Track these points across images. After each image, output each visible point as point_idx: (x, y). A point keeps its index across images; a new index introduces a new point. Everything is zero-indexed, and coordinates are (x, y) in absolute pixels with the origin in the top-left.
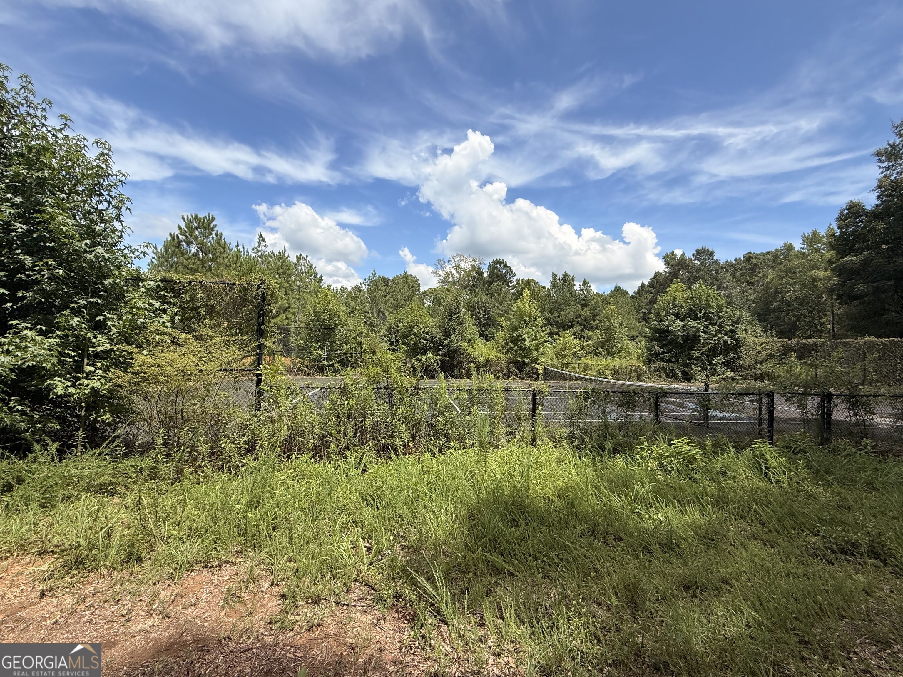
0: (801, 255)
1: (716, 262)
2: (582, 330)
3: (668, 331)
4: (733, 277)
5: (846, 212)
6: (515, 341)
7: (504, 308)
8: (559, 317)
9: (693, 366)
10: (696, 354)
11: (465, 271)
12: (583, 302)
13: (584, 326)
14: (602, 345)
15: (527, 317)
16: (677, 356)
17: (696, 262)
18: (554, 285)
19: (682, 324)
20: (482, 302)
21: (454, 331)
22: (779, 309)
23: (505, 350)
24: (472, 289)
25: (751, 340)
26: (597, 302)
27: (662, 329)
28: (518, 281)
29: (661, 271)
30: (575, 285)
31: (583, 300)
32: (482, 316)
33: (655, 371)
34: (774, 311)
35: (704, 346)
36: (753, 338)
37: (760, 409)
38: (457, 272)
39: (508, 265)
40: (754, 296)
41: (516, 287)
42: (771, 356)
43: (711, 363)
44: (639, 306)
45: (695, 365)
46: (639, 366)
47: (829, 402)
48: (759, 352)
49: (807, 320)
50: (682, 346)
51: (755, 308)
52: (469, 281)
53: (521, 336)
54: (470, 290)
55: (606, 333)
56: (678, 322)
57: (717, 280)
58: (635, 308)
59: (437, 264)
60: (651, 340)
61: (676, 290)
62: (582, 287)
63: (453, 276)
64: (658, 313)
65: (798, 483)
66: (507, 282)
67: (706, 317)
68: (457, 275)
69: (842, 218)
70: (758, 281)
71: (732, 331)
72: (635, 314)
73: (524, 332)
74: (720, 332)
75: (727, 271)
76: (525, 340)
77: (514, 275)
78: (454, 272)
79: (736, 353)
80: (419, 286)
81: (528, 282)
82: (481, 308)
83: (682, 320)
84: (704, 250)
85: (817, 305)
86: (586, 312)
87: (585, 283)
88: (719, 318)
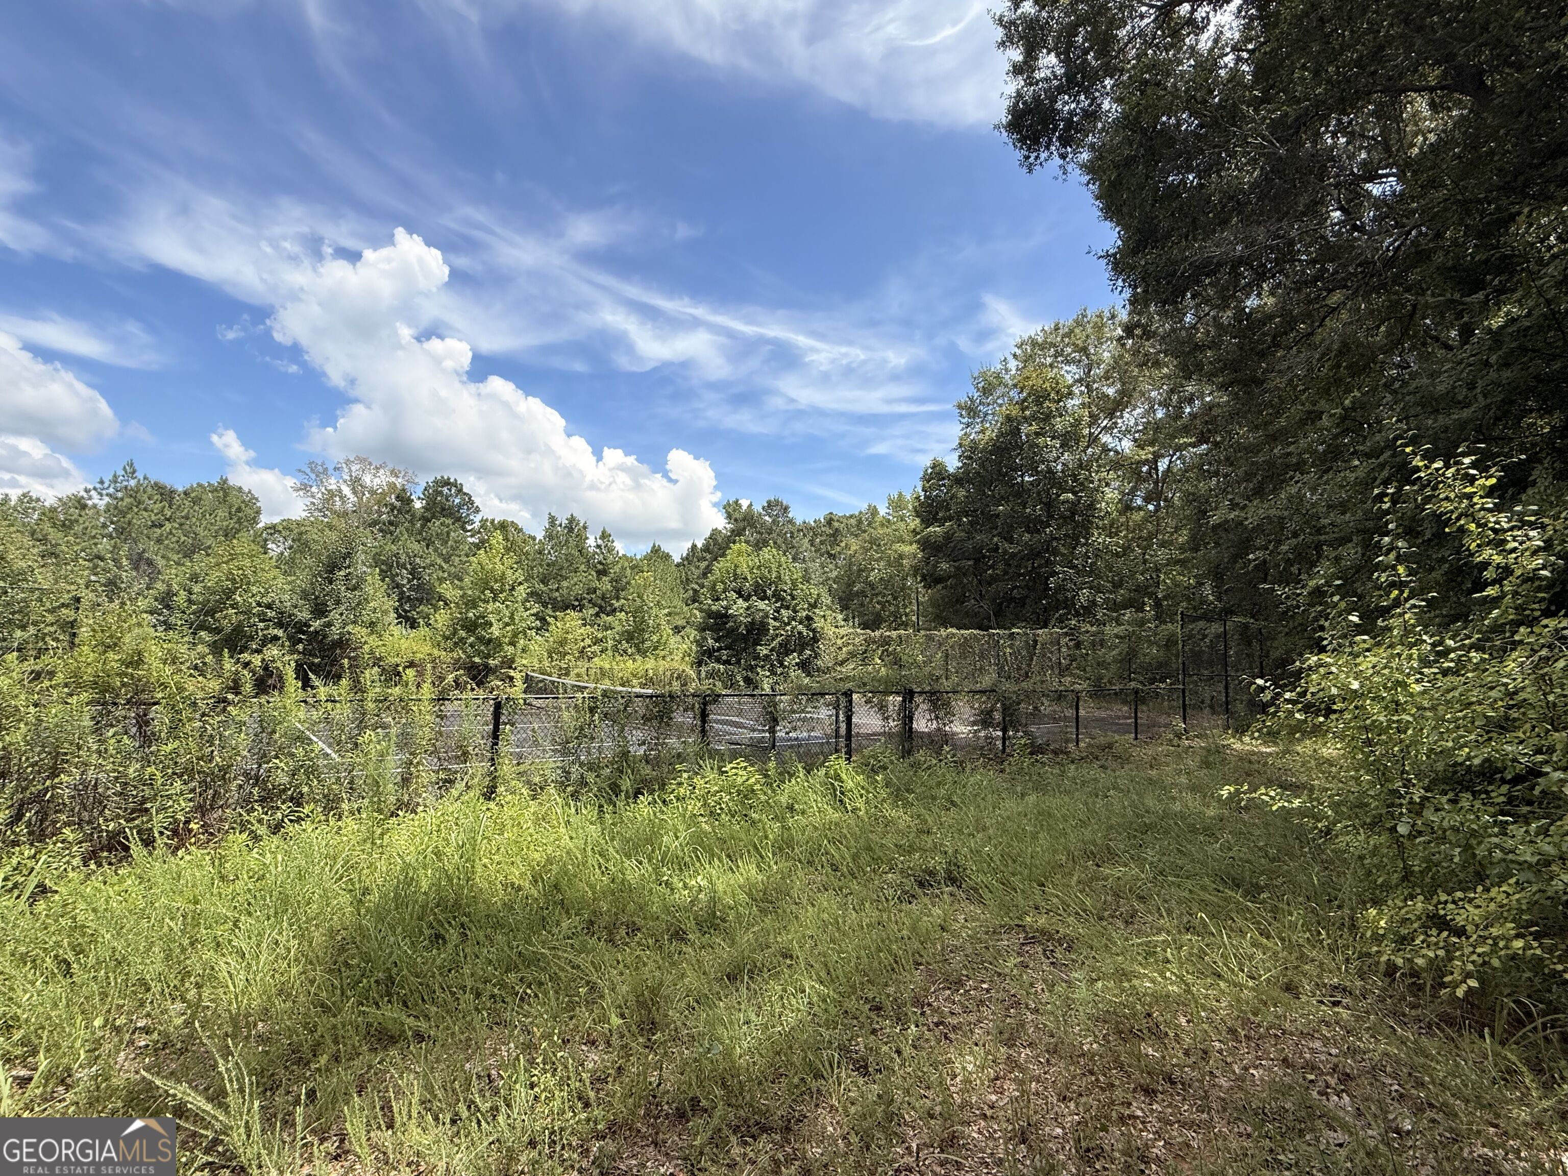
0: (887, 523)
1: (791, 522)
2: (597, 615)
3: (726, 616)
4: (812, 545)
5: (930, 471)
6: (471, 626)
7: (453, 570)
8: (557, 590)
9: (759, 670)
10: (763, 651)
11: (373, 492)
12: (600, 567)
13: (601, 607)
14: (629, 637)
15: (496, 581)
16: (737, 655)
17: (767, 518)
18: (550, 536)
19: (745, 605)
20: (408, 555)
21: (338, 602)
22: (862, 593)
23: (449, 643)
24: (388, 529)
25: (830, 631)
26: (623, 568)
27: (719, 611)
28: (483, 521)
29: (720, 528)
30: (587, 538)
31: (600, 563)
32: (405, 582)
33: (707, 678)
34: (857, 594)
35: (773, 639)
36: (833, 629)
37: (837, 716)
38: (355, 492)
39: (465, 490)
40: (835, 573)
41: (479, 532)
42: (852, 655)
43: (782, 665)
44: (687, 579)
45: (762, 667)
46: (684, 671)
47: (910, 702)
48: (840, 648)
49: (892, 608)
50: (745, 638)
51: (836, 590)
52: (382, 513)
53: (483, 618)
54: (381, 530)
55: (635, 617)
56: (740, 601)
57: (793, 547)
58: (682, 582)
59: (308, 471)
60: (702, 629)
61: (740, 554)
62: (600, 542)
63: (342, 498)
64: (713, 588)
65: (876, 807)
66: (461, 522)
67: (777, 596)
68: (353, 498)
69: (927, 478)
70: (840, 553)
71: (809, 618)
72: (682, 591)
73: (490, 609)
74: (794, 619)
75: (804, 535)
76: (491, 625)
77: (477, 510)
78: (346, 491)
79: (813, 650)
80: (258, 512)
81: (503, 526)
82: (404, 566)
83: (746, 599)
84: (777, 503)
85: (902, 589)
86: (605, 585)
87: (604, 536)
88: (793, 598)
